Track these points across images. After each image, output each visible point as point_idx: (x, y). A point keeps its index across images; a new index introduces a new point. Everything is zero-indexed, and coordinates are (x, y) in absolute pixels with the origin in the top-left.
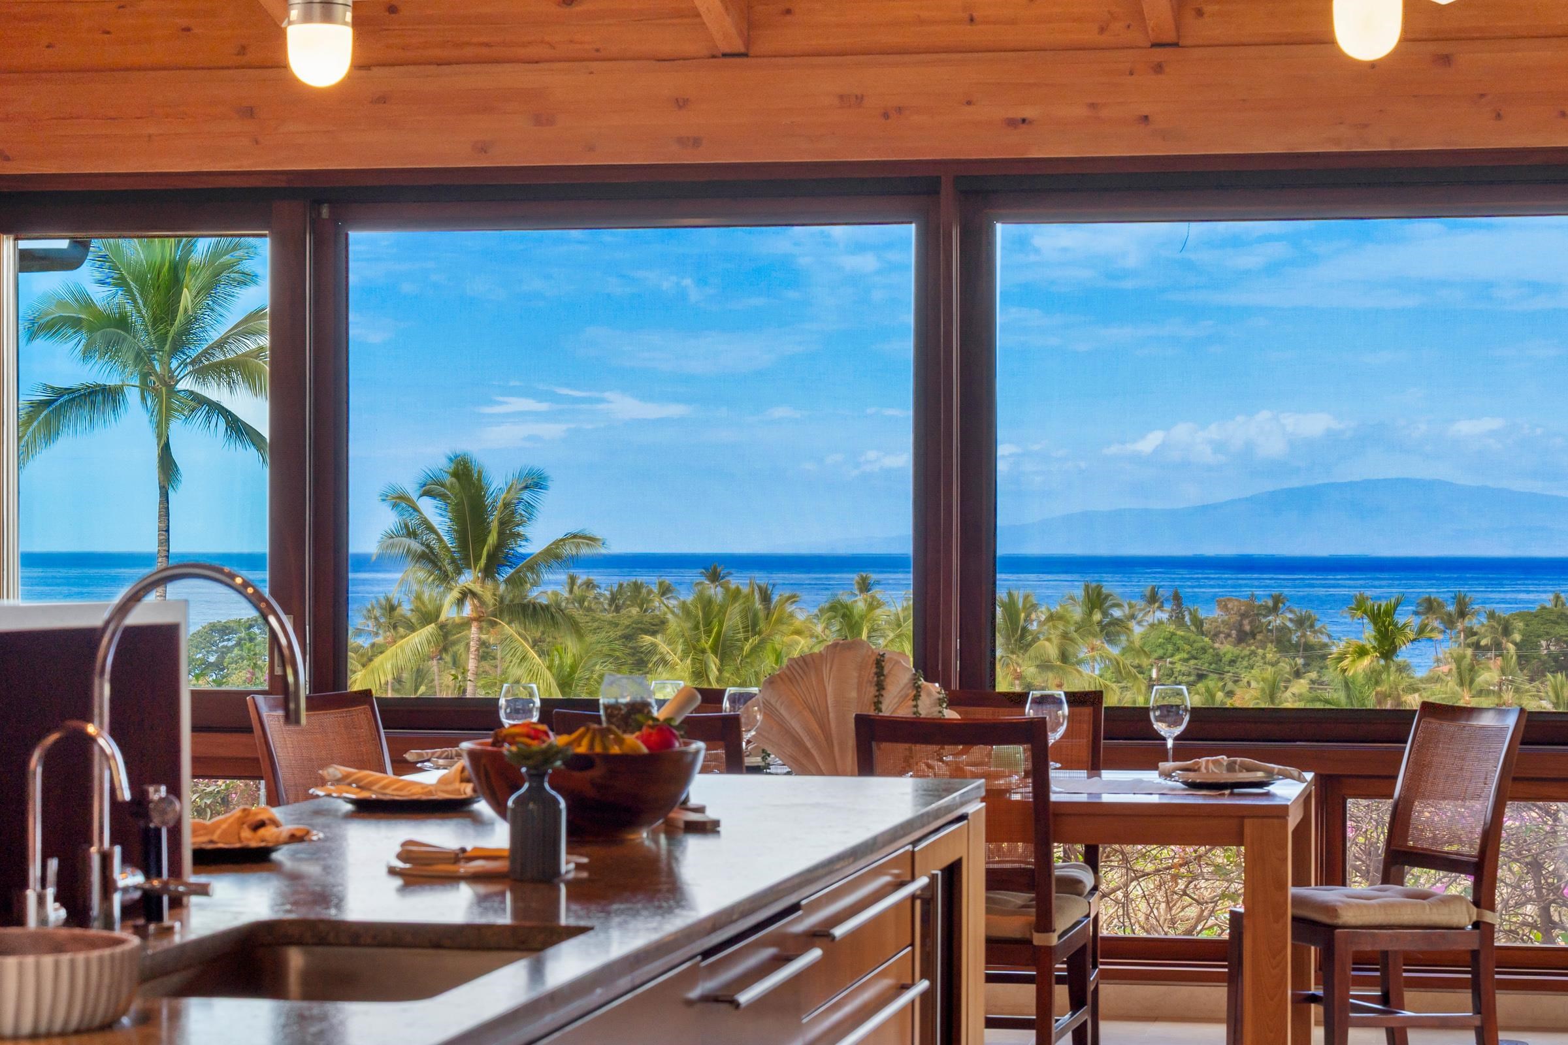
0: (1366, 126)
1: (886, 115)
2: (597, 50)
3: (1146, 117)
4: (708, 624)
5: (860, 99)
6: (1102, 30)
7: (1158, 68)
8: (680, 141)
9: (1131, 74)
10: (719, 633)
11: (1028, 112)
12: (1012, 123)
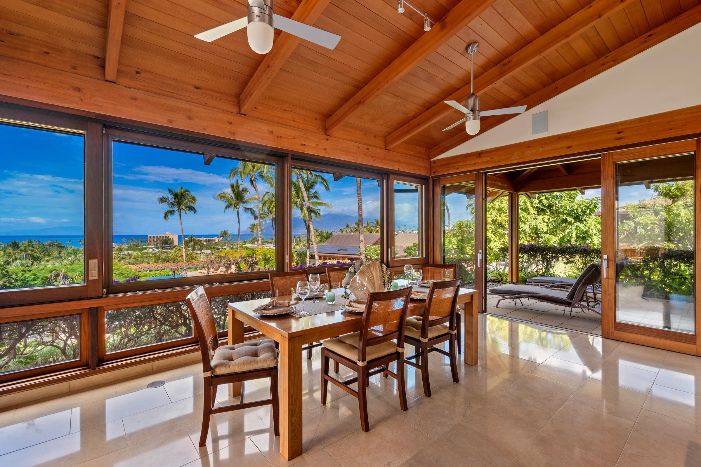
3: (326, 149)
5: (272, 132)
6: (317, 129)
9: (323, 140)
11: (305, 143)
12: (302, 145)
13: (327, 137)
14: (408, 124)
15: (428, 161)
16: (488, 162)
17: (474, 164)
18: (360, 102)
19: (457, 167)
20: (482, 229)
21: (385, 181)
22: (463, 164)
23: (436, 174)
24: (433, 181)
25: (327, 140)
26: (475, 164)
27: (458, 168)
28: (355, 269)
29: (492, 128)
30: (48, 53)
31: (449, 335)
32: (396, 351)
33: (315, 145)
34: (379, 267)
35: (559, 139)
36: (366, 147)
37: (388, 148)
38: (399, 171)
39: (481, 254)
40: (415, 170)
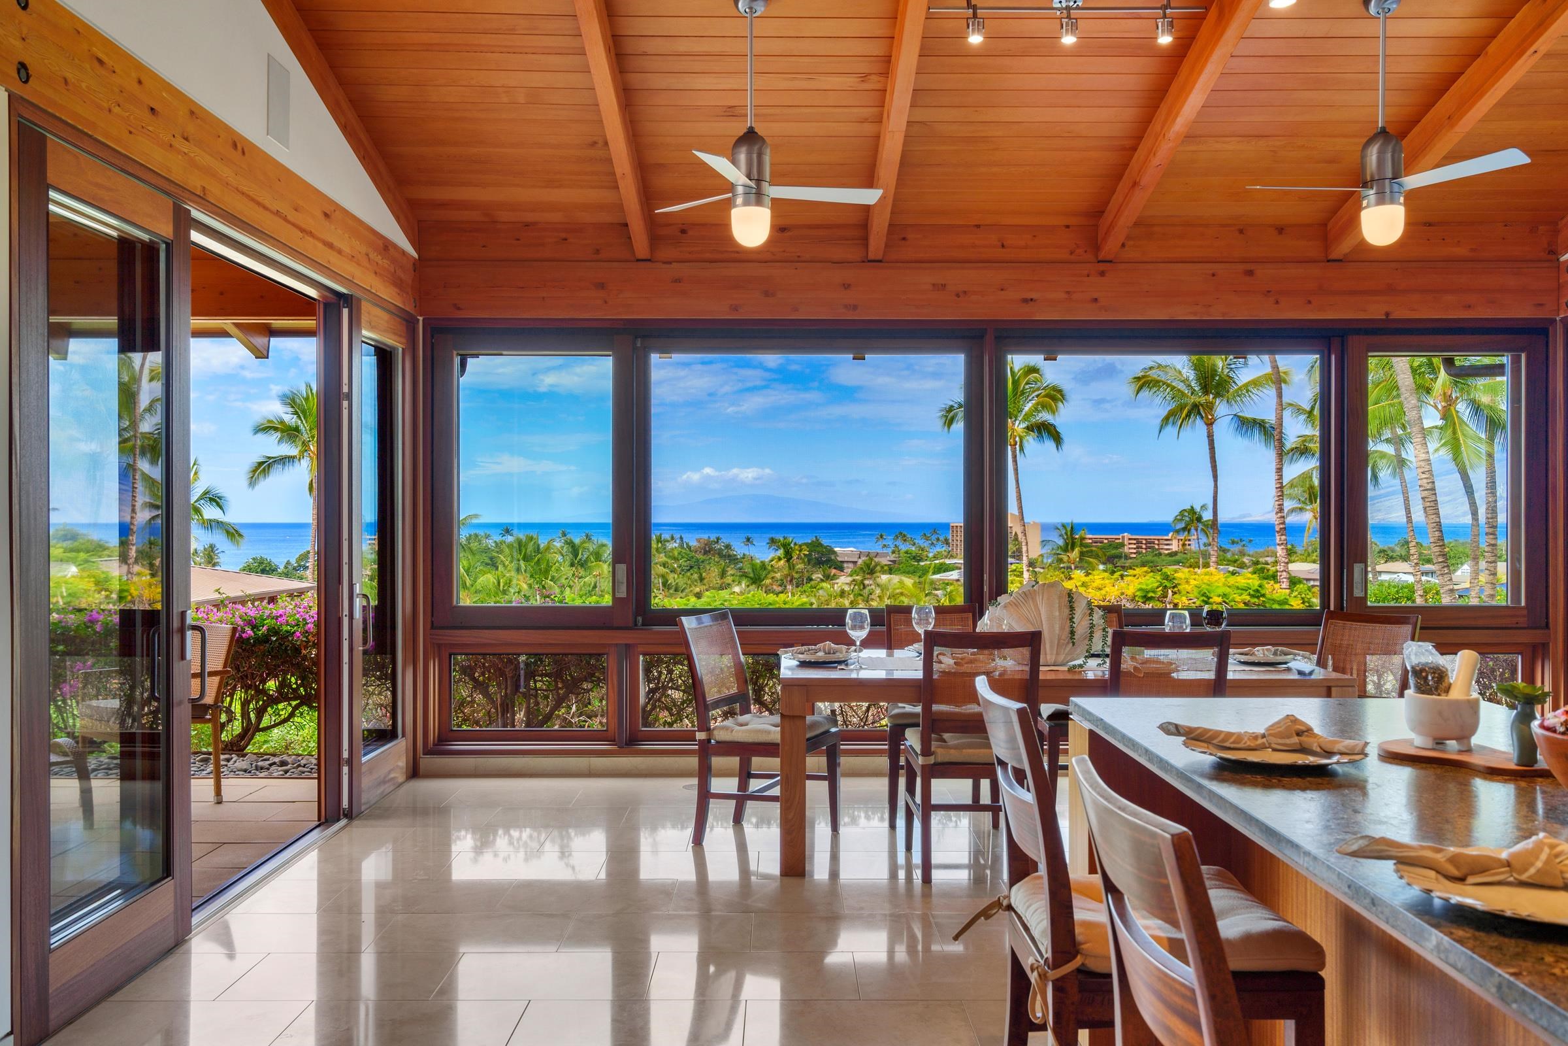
0: (1210, 306)
1: (958, 295)
2: (799, 257)
3: (1096, 299)
4: (520, 550)
5: (944, 286)
6: (1071, 253)
7: (1102, 274)
8: (846, 306)
9: (1088, 276)
10: (525, 553)
11: (1034, 295)
12: (1025, 301)
13: (1102, 267)
30: (566, 240)
33: (1063, 296)
36: (1241, 267)
38: (1387, 320)
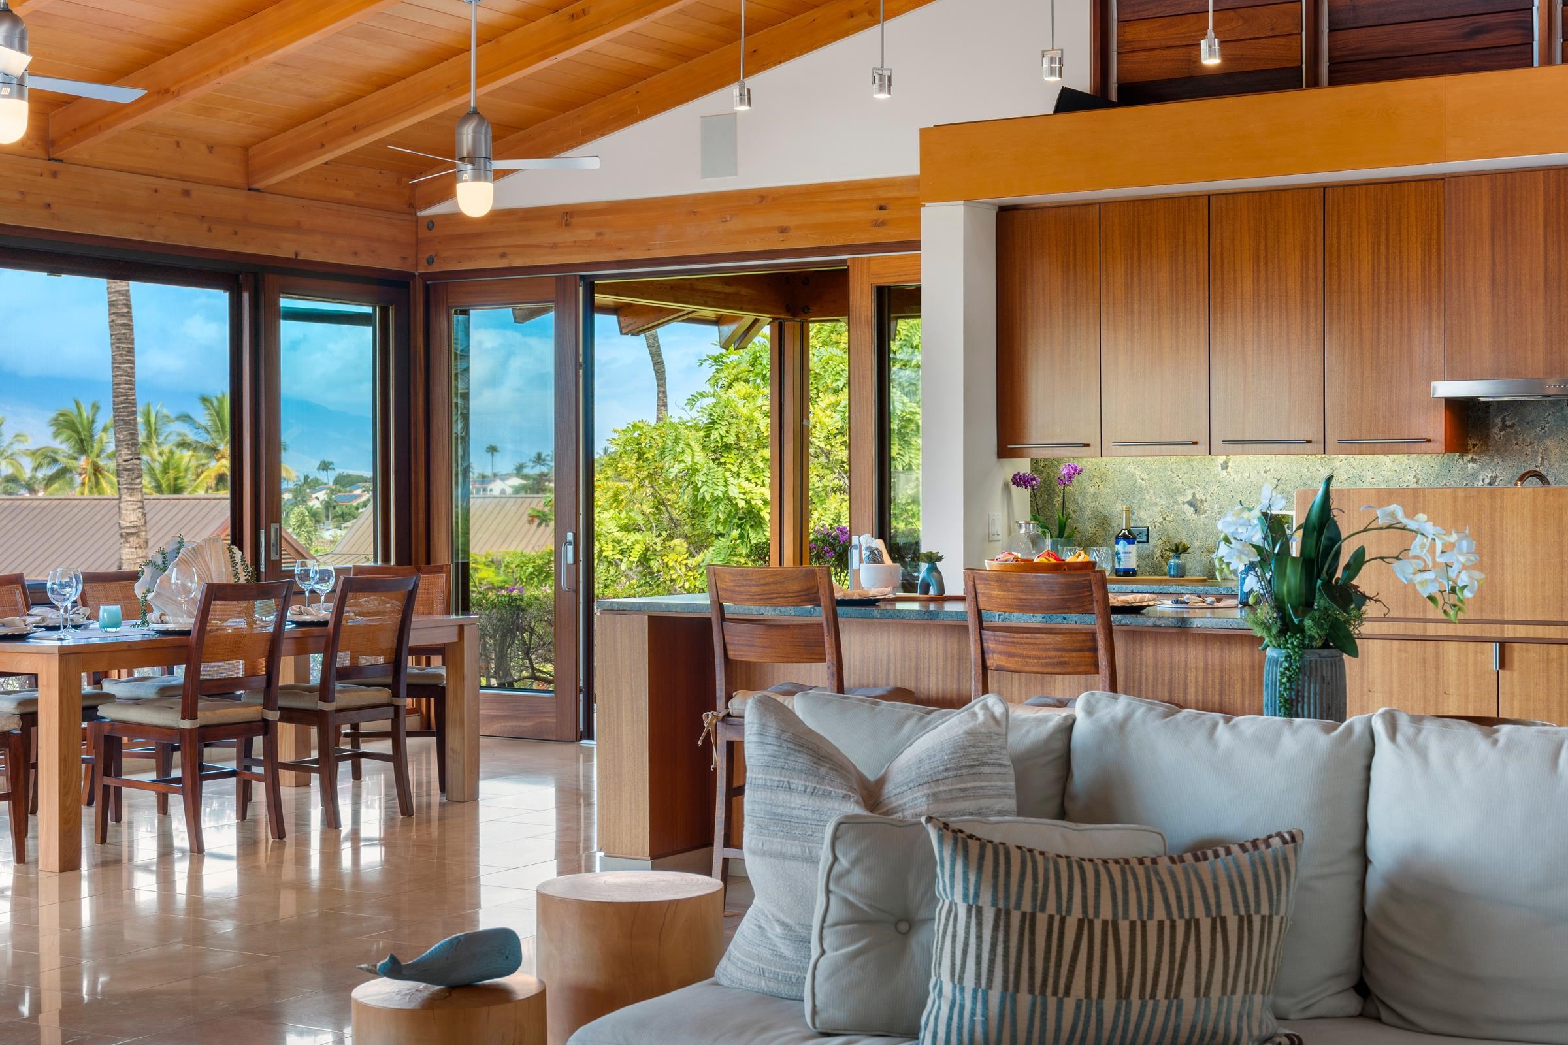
0: (153, 226)
3: (49, 205)
13: (55, 166)
14: (322, 120)
15: (408, 218)
16: (589, 245)
17: (552, 247)
18: (167, 91)
19: (501, 251)
20: (573, 465)
21: (246, 296)
22: (520, 243)
23: (436, 268)
24: (427, 288)
25: (54, 174)
26: (554, 246)
27: (503, 255)
28: (164, 558)
29: (602, 135)
31: (392, 709)
32: (260, 718)
33: (18, 197)
34: (224, 553)
35: (761, 202)
36: (181, 185)
37: (256, 186)
38: (296, 261)
39: (570, 548)
40: (356, 254)
